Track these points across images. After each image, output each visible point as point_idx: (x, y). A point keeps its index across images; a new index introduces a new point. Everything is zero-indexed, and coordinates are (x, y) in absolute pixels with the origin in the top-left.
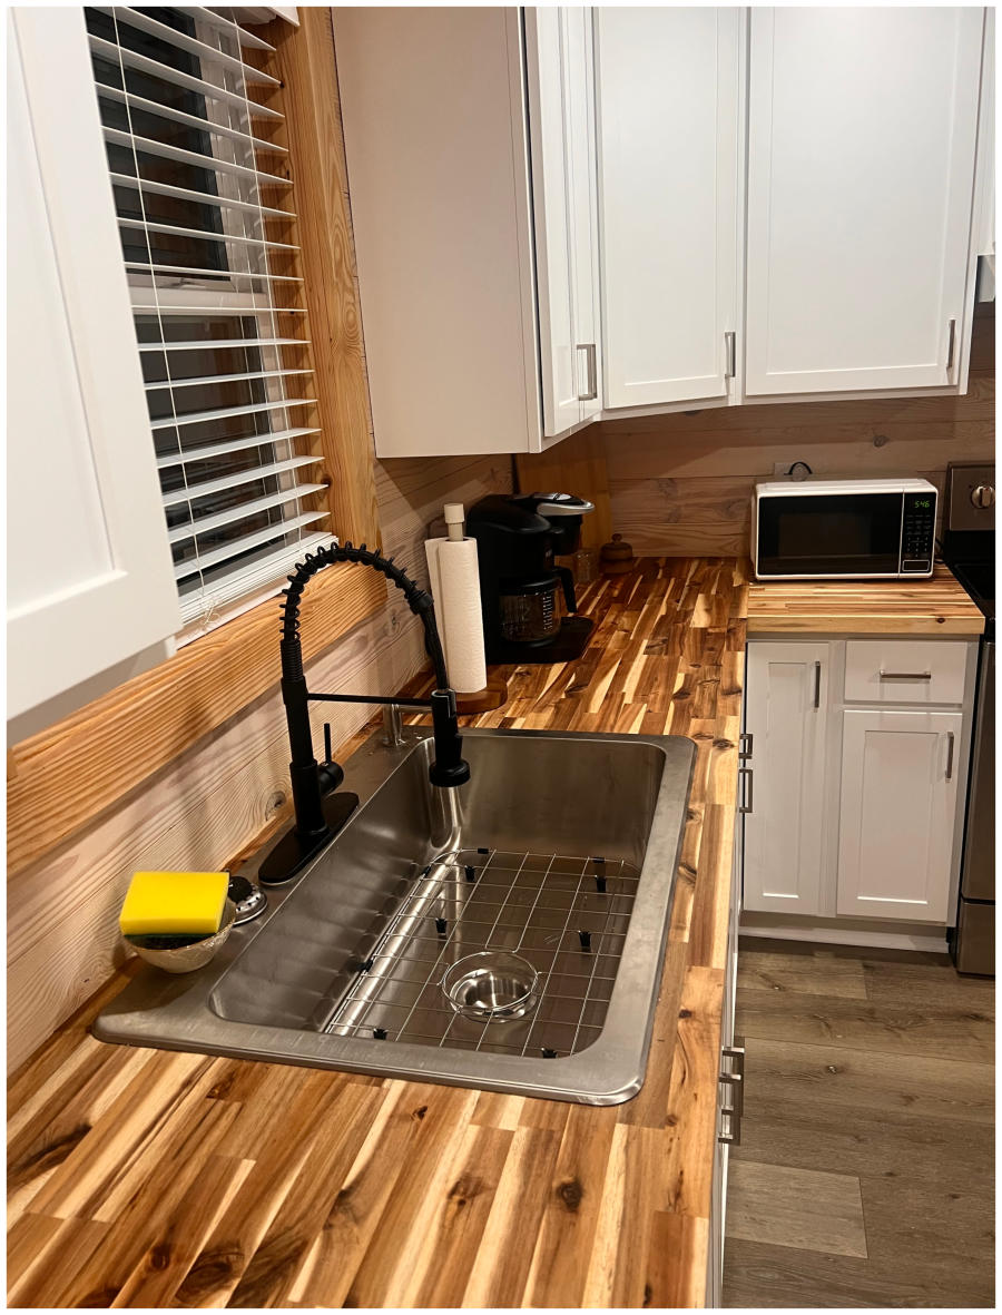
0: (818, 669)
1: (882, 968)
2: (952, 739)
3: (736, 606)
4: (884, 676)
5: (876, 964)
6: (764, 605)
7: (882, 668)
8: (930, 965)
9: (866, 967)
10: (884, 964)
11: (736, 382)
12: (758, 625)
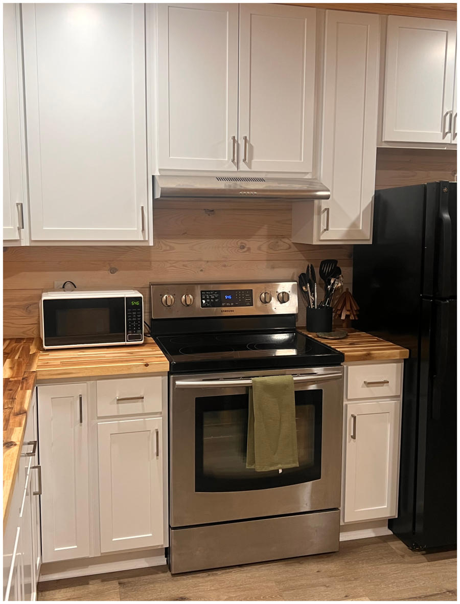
0: (81, 399)
1: (129, 582)
2: (157, 433)
3: (30, 364)
4: (118, 400)
5: (125, 580)
6: (47, 363)
7: (117, 395)
8: (157, 573)
9: (120, 584)
10: (130, 580)
11: (25, 231)
12: (43, 375)
